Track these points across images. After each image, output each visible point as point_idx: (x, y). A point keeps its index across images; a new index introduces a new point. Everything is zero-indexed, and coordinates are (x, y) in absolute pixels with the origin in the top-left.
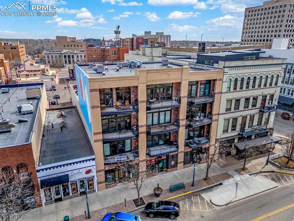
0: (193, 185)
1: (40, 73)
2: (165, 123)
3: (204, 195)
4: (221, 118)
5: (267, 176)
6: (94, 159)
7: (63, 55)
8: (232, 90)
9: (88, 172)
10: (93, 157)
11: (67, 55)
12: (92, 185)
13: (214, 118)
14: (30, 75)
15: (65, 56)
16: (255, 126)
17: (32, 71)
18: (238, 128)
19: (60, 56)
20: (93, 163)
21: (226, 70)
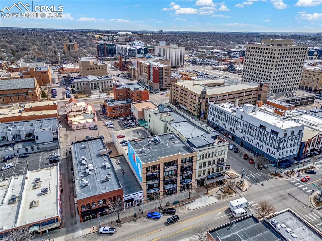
0: (183, 201)
1: (82, 112)
2: (171, 174)
3: (186, 206)
4: (197, 172)
5: (216, 197)
6: (143, 192)
7: (90, 83)
8: (201, 159)
9: (140, 197)
10: (143, 191)
11: (93, 83)
12: (142, 202)
13: (194, 171)
14: (76, 115)
15: (92, 84)
16: (215, 172)
17: (76, 112)
18: (206, 174)
19: (87, 83)
20: (142, 193)
21: (198, 152)
